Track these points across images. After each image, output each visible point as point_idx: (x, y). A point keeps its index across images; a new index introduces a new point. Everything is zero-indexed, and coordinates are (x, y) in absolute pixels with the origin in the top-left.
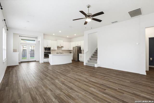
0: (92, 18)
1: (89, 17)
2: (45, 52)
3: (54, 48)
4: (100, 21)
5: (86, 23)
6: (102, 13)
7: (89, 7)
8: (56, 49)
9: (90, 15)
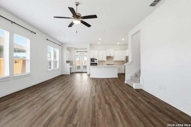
0: (81, 20)
1: (77, 18)
2: (91, 63)
3: (102, 59)
4: (89, 26)
5: (71, 25)
6: (95, 17)
7: (77, 5)
8: (105, 60)
9: (79, 16)
